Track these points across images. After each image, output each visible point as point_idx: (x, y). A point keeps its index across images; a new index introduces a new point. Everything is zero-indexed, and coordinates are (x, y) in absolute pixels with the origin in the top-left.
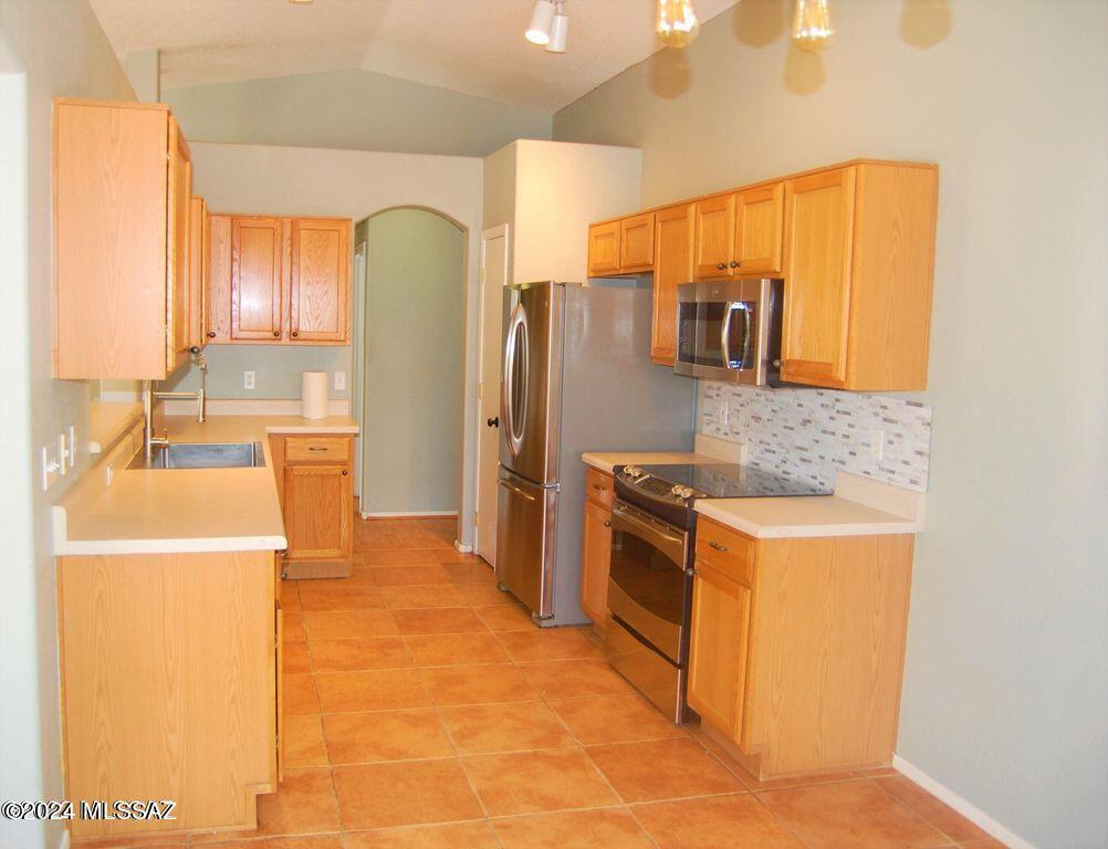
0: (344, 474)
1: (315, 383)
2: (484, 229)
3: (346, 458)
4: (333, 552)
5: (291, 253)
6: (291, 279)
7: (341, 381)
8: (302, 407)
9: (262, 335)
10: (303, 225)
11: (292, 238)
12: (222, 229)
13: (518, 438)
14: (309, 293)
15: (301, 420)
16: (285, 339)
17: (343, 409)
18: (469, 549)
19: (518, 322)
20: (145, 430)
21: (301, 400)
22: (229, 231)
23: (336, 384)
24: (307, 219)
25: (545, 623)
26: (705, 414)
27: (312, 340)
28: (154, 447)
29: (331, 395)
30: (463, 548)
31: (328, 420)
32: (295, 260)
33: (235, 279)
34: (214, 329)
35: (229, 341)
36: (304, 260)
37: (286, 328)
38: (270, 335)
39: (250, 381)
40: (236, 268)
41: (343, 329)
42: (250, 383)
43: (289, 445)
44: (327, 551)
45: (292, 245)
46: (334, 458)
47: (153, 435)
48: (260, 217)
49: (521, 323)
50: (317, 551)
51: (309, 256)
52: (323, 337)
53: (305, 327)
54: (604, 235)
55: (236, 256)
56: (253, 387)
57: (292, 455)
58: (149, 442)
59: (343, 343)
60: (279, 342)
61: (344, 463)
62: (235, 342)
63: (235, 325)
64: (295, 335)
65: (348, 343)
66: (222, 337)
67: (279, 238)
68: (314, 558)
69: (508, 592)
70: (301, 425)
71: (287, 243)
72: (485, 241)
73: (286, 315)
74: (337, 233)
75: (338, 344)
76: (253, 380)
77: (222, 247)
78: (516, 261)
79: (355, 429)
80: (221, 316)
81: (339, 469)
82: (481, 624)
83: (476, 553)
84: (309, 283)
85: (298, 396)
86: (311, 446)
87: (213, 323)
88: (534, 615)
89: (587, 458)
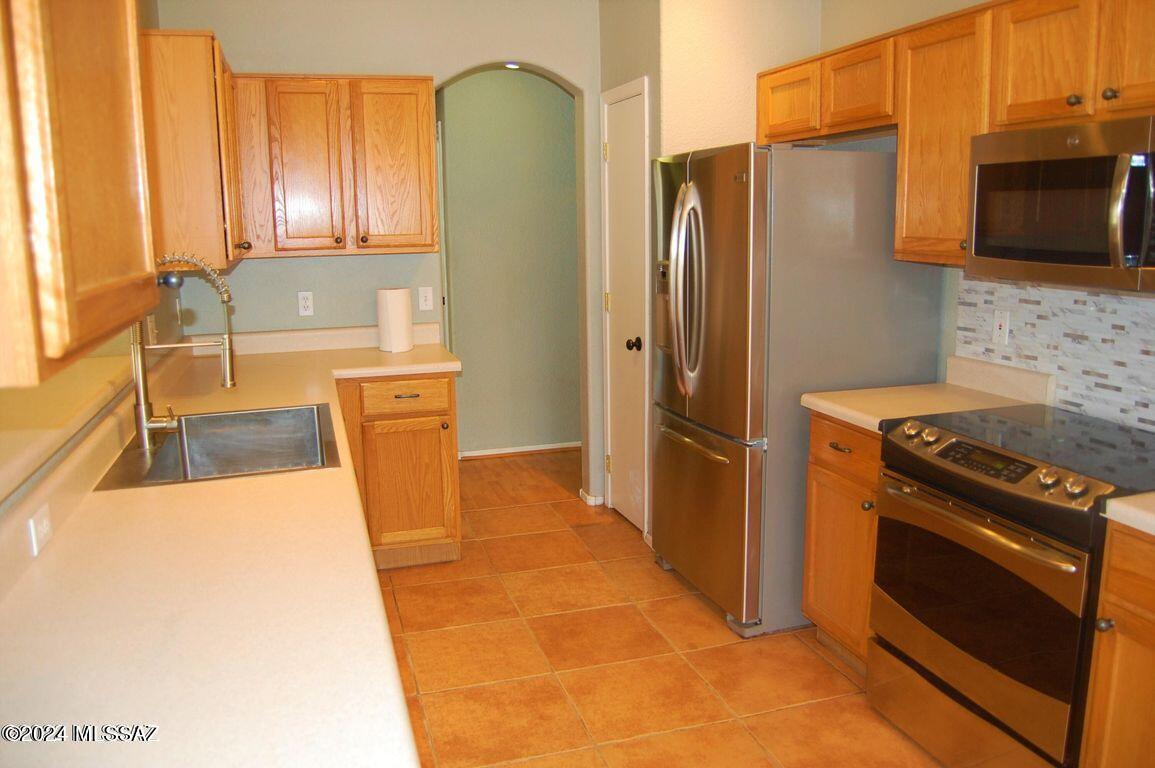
0: (445, 427)
1: (395, 303)
2: (602, 91)
3: (445, 405)
4: (434, 532)
5: (352, 128)
6: (354, 162)
7: (428, 299)
8: (379, 338)
9: (318, 242)
10: (366, 87)
11: (351, 106)
12: (253, 98)
13: (693, 370)
14: (380, 180)
15: (377, 355)
16: (351, 247)
17: (433, 335)
18: (599, 501)
19: (689, 207)
20: (137, 405)
21: (377, 326)
22: (263, 100)
23: (421, 301)
24: (371, 79)
25: (748, 632)
26: (959, 328)
27: (388, 246)
28: (155, 434)
29: (417, 318)
30: (593, 501)
31: (416, 353)
32: (358, 137)
33: (277, 167)
34: (251, 237)
35: (274, 253)
36: (371, 137)
37: (351, 232)
38: (329, 242)
39: (306, 305)
40: (276, 150)
41: (429, 229)
42: (306, 308)
43: (366, 393)
44: (428, 530)
45: (352, 117)
46: (429, 407)
47: (150, 414)
48: (306, 78)
49: (693, 209)
50: (413, 532)
51: (378, 130)
52: (403, 240)
53: (377, 227)
54: (791, 85)
55: (276, 133)
56: (310, 312)
57: (371, 407)
58: (146, 425)
59: (429, 249)
60: (342, 252)
61: (442, 413)
62: (281, 254)
63: (281, 230)
64: (364, 240)
65: (437, 248)
66: (261, 247)
67: (334, 107)
68: (411, 541)
69: (673, 570)
70: (379, 363)
71: (345, 113)
72: (606, 106)
73: (349, 213)
74: (413, 98)
75: (424, 249)
76: (310, 303)
77: (254, 122)
78: (665, 126)
79: (456, 366)
80: (259, 219)
81: (436, 421)
82: (659, 637)
83: (610, 506)
84: (378, 168)
85: (373, 320)
86: (399, 393)
87: (249, 228)
88: (729, 617)
89: (811, 401)
